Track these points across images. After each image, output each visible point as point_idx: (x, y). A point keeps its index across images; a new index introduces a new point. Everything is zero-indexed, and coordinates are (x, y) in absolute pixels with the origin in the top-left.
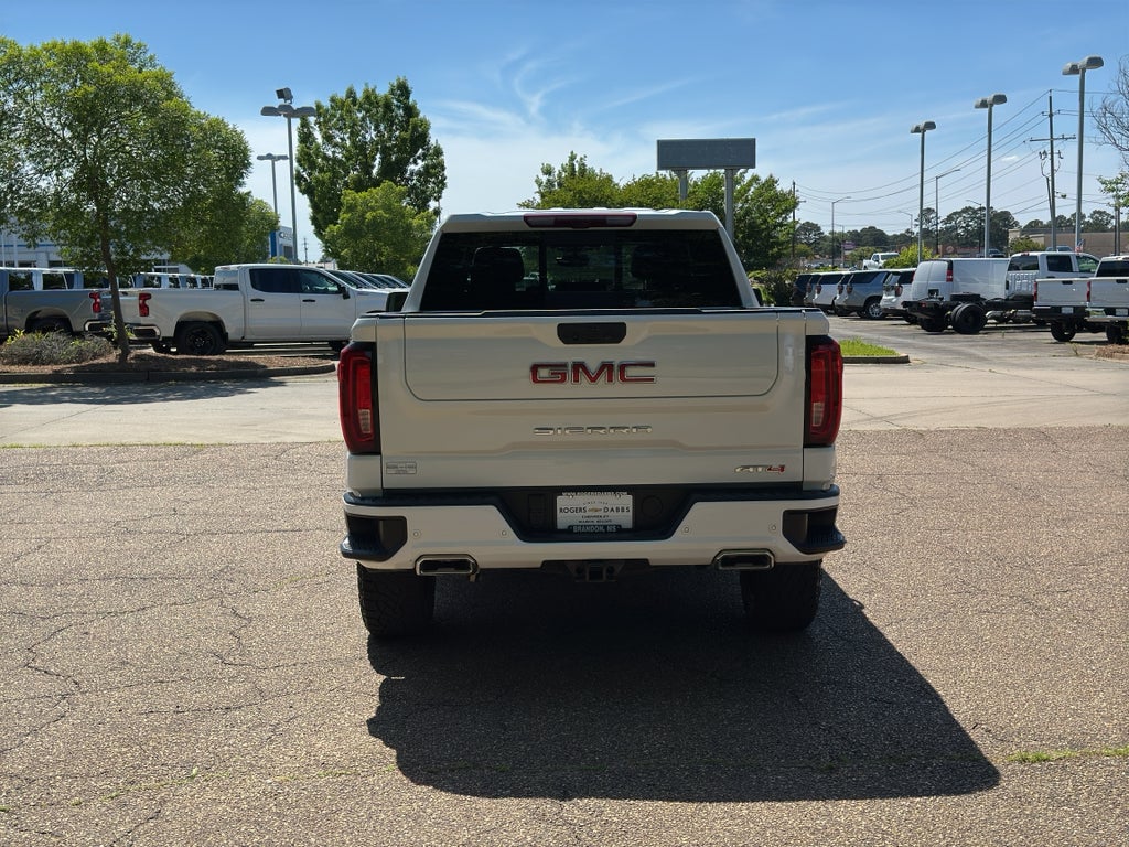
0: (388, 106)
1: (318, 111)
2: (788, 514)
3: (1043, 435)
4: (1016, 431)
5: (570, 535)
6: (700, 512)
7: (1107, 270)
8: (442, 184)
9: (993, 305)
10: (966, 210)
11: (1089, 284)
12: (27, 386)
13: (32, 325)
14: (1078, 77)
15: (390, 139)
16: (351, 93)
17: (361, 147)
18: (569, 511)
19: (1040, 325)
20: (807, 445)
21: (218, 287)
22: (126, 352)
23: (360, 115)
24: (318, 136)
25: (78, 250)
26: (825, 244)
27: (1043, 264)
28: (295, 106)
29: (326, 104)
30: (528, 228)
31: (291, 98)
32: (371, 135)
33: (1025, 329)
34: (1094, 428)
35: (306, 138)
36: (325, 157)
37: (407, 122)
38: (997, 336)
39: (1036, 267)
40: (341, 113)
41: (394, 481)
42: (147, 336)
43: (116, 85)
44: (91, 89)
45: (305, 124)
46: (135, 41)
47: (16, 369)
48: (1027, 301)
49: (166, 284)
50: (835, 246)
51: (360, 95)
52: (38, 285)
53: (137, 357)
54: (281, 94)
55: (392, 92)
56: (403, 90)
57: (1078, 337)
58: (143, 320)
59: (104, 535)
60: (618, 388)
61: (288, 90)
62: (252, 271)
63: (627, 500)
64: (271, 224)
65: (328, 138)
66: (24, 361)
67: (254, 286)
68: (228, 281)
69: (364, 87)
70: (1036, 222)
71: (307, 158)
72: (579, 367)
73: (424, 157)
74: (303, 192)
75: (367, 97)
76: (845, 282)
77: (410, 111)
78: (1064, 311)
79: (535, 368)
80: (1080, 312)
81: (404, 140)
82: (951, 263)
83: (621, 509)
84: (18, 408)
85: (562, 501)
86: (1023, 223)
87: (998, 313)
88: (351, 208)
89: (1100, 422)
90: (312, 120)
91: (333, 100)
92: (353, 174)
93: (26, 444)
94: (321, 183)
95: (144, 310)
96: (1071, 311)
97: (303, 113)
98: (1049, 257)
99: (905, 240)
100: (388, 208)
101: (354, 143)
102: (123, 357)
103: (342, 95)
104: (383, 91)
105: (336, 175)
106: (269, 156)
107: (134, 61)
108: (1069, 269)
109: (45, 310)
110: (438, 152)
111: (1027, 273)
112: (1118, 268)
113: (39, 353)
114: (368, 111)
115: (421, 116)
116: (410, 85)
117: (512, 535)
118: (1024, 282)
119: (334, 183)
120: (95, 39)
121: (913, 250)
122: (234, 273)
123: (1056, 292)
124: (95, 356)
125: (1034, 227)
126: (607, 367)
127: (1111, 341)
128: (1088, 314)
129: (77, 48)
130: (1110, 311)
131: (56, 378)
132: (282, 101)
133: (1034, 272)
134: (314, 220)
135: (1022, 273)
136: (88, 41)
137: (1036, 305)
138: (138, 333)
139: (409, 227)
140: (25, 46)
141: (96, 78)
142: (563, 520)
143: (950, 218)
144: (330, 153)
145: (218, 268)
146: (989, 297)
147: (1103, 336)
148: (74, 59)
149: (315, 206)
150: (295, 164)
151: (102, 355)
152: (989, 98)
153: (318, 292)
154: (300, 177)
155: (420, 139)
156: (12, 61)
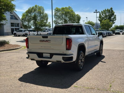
0: (109, 11)
2: (63, 57)
5: (44, 58)
6: (54, 56)
8: (116, 19)
15: (110, 14)
16: (105, 10)
17: (106, 15)
18: (44, 55)
20: (66, 50)
23: (106, 12)
24: (101, 14)
29: (103, 11)
36: (102, 17)
40: (104, 12)
41: (30, 51)
51: (106, 10)
54: (96, 10)
56: (112, 9)
60: (47, 43)
63: (49, 54)
65: (102, 15)
71: (100, 17)
72: (44, 40)
75: (107, 10)
77: (112, 11)
79: (40, 40)
83: (49, 55)
85: (44, 54)
88: (103, 22)
94: (101, 20)
100: (107, 22)
104: (109, 9)
107: (70, 9)
110: (115, 15)
117: (37, 57)
126: (46, 40)
139: (109, 24)
142: (44, 56)
154: (99, 19)
155: (113, 14)
156: (58, 10)
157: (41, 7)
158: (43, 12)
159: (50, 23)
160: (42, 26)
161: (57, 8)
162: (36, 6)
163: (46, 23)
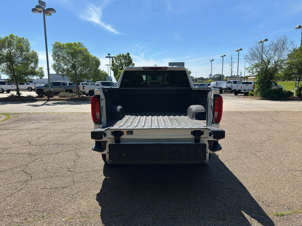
0: (126, 57)
1: (115, 57)
3: (241, 113)
4: (236, 112)
7: (244, 83)
9: (224, 89)
10: (217, 74)
11: (241, 86)
12: (63, 101)
13: (66, 91)
14: (238, 52)
15: (126, 62)
16: (120, 55)
17: (122, 63)
19: (231, 92)
20: (212, 123)
21: (96, 85)
22: (80, 96)
23: (121, 58)
25: (72, 78)
26: (194, 80)
27: (232, 82)
28: (111, 56)
29: (116, 56)
30: (143, 70)
31: (110, 55)
32: (123, 61)
33: (229, 93)
34: (249, 111)
35: (113, 62)
36: (116, 65)
37: (129, 59)
38: (225, 94)
39: (231, 83)
40: (119, 57)
42: (84, 93)
43: (77, 50)
44: (73, 51)
45: (113, 59)
46: (81, 43)
47: (61, 98)
48: (230, 89)
49: (90, 85)
50: (196, 80)
51: (121, 55)
52: (68, 84)
53: (81, 97)
54: (108, 54)
55: (127, 54)
56: (128, 54)
57: (239, 94)
58: (83, 90)
59: (59, 133)
61: (110, 54)
62: (102, 82)
64: (107, 75)
65: (116, 62)
66: (63, 97)
67: (102, 85)
68: (98, 84)
69: (122, 54)
70: (228, 76)
71: (113, 65)
73: (132, 65)
74: (112, 70)
76: (199, 85)
77: (129, 58)
78: (237, 90)
80: (240, 90)
81: (128, 62)
82: (217, 82)
84: (58, 105)
86: (226, 77)
87: (225, 90)
89: (250, 110)
90: (114, 59)
91: (117, 56)
92: (120, 67)
93: (56, 112)
94: (115, 69)
95: (84, 89)
96: (238, 90)
97: (112, 57)
98: (233, 81)
99: (207, 79)
101: (120, 63)
102: (79, 97)
103: (119, 55)
104: (125, 54)
105: (117, 68)
106: (107, 65)
107: (81, 47)
108: (237, 83)
109: (69, 89)
110: (134, 64)
111: (230, 84)
112: (246, 83)
113: (65, 96)
114: (123, 57)
115: (131, 58)
116: (129, 53)
118: (229, 85)
119: (117, 69)
120: (74, 43)
121: (210, 80)
122: (99, 83)
123: (235, 87)
124: (74, 96)
125: (227, 77)
127: (245, 95)
128: (241, 91)
129: (71, 44)
130: (245, 90)
131: (67, 100)
132: (109, 56)
133: (231, 84)
134: (114, 75)
135: (229, 84)
136: (73, 43)
137: (232, 89)
138: (82, 92)
140: (62, 43)
141: (73, 49)
143: (214, 76)
144: (117, 64)
145: (96, 82)
146: (223, 88)
147: (243, 94)
148: (70, 45)
149: (114, 73)
150: (111, 66)
151: (76, 96)
152: (223, 55)
153: (113, 86)
154: (112, 68)
155: (131, 62)
156: (60, 46)
157: (23, 39)
158: (27, 48)
159: (41, 68)
160: (26, 74)
161: (57, 43)
162: (12, 36)
163: (35, 68)
